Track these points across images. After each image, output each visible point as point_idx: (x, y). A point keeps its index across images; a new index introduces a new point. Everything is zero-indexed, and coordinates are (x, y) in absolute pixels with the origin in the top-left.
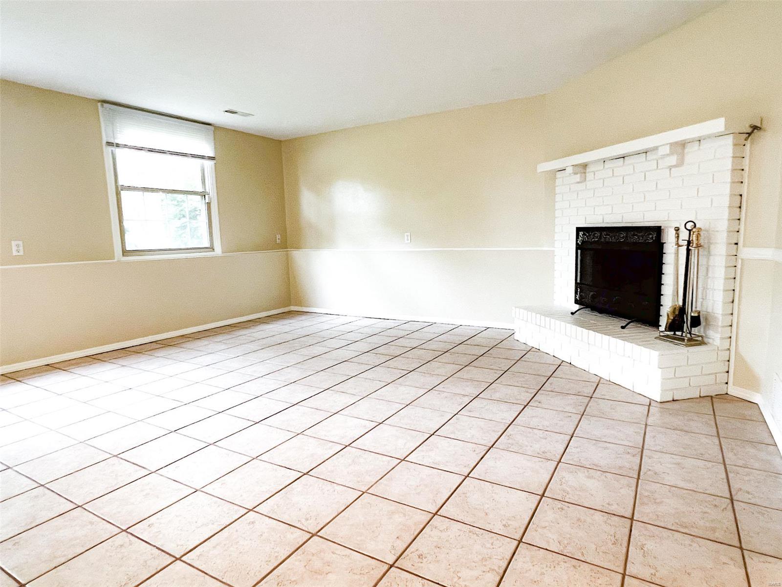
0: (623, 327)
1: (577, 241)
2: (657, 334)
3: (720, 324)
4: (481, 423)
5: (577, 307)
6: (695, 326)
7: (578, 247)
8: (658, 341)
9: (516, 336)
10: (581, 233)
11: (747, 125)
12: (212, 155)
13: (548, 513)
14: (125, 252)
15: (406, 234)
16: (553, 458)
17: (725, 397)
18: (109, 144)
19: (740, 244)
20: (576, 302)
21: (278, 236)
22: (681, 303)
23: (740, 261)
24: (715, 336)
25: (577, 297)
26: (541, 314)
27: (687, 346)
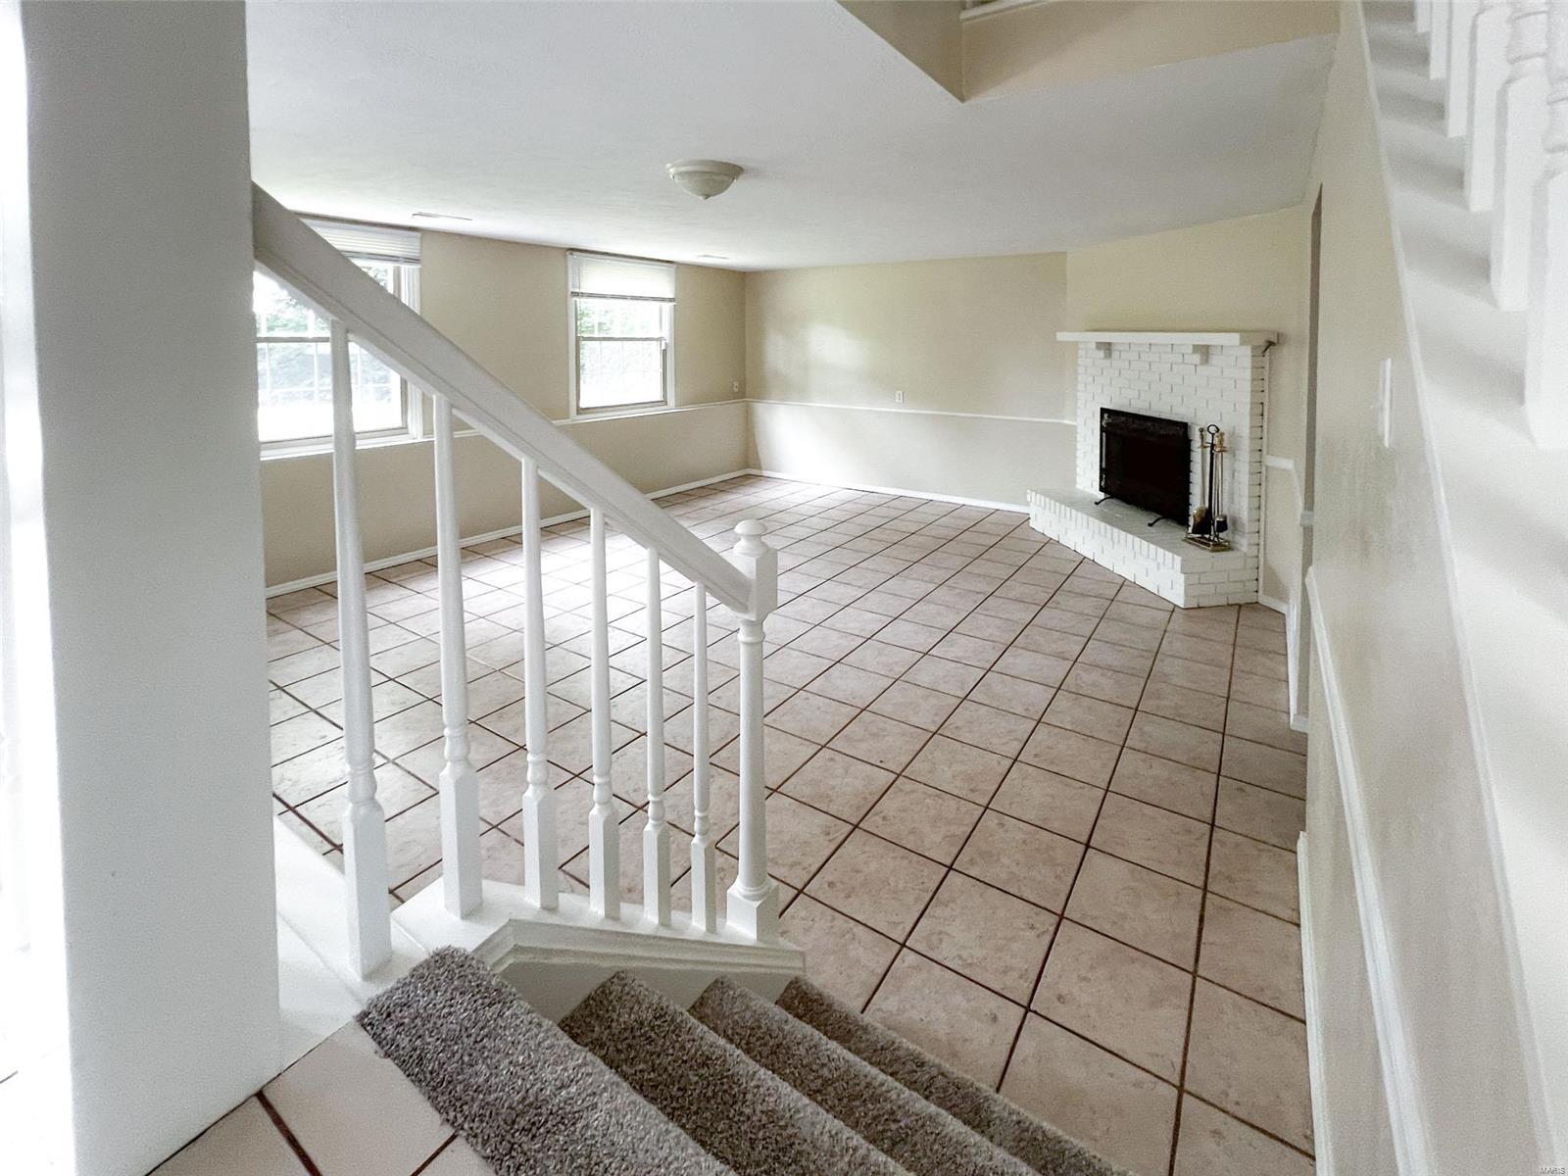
0: (1150, 525)
1: (1101, 422)
2: (1183, 535)
3: (1247, 531)
4: (998, 622)
5: (1102, 496)
6: (1222, 531)
7: (1102, 429)
8: (1185, 544)
9: (1032, 524)
10: (1106, 415)
11: (1263, 340)
12: (672, 296)
13: (1063, 701)
14: (580, 411)
15: (898, 392)
16: (1069, 657)
17: (1254, 606)
18: (576, 294)
19: (1264, 452)
20: (1101, 489)
21: (736, 384)
22: (1207, 505)
23: (1264, 468)
24: (1243, 543)
25: (1103, 484)
26: (1062, 503)
27: (1212, 551)
